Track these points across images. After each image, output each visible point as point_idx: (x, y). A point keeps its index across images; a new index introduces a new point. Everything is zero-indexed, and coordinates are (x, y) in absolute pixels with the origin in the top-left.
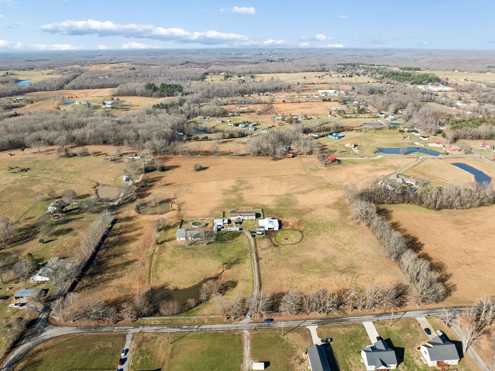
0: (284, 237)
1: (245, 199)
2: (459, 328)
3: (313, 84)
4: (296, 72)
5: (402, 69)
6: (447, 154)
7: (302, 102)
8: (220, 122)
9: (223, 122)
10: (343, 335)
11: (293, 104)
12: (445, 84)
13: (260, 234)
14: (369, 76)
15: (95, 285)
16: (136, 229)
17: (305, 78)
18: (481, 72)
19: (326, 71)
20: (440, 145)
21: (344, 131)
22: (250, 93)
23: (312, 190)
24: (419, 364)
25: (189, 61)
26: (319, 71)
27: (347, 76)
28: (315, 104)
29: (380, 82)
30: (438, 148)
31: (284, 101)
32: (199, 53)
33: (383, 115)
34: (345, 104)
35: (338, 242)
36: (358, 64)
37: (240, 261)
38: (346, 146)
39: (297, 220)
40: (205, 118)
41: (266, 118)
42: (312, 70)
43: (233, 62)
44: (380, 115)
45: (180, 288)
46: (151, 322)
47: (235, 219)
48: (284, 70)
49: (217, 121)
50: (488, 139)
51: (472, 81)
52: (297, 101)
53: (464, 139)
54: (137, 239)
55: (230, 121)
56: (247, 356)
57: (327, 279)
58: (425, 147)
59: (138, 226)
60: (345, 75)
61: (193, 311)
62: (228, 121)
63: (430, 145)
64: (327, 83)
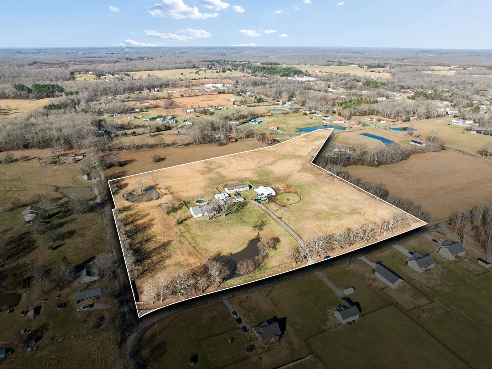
0: (285, 199)
1: (225, 175)
2: (450, 235)
3: (195, 79)
4: (168, 69)
5: (263, 64)
6: (351, 128)
7: (199, 95)
8: (133, 118)
9: (135, 117)
10: (386, 257)
11: (191, 97)
12: (308, 75)
13: (264, 200)
14: (240, 71)
15: (152, 268)
16: (145, 216)
17: (182, 74)
18: (326, 65)
19: (197, 68)
20: (342, 121)
21: (258, 117)
22: (140, 89)
23: (276, 161)
24: (445, 261)
25: (37, 61)
26: (190, 68)
27: (220, 71)
28: (213, 97)
29: (254, 76)
30: (341, 124)
31: (182, 96)
32: (39, 53)
33: (281, 103)
34: (240, 95)
35: (328, 195)
36: (221, 61)
37: (266, 223)
38: (270, 128)
39: (284, 185)
40: (113, 116)
41: (177, 111)
42: (183, 67)
43: (90, 61)
44: (277, 102)
45: (234, 253)
46: (234, 283)
47: (232, 192)
48: (155, 67)
49: (129, 118)
50: (370, 115)
51: (325, 72)
52: (194, 95)
53: (355, 116)
54: (153, 224)
55: (142, 117)
56: (334, 288)
57: (345, 220)
58: (331, 124)
59: (143, 213)
60: (218, 71)
61: (262, 266)
62: (141, 116)
63: (334, 122)
64: (208, 78)
